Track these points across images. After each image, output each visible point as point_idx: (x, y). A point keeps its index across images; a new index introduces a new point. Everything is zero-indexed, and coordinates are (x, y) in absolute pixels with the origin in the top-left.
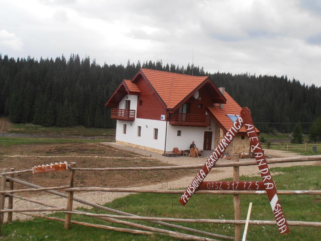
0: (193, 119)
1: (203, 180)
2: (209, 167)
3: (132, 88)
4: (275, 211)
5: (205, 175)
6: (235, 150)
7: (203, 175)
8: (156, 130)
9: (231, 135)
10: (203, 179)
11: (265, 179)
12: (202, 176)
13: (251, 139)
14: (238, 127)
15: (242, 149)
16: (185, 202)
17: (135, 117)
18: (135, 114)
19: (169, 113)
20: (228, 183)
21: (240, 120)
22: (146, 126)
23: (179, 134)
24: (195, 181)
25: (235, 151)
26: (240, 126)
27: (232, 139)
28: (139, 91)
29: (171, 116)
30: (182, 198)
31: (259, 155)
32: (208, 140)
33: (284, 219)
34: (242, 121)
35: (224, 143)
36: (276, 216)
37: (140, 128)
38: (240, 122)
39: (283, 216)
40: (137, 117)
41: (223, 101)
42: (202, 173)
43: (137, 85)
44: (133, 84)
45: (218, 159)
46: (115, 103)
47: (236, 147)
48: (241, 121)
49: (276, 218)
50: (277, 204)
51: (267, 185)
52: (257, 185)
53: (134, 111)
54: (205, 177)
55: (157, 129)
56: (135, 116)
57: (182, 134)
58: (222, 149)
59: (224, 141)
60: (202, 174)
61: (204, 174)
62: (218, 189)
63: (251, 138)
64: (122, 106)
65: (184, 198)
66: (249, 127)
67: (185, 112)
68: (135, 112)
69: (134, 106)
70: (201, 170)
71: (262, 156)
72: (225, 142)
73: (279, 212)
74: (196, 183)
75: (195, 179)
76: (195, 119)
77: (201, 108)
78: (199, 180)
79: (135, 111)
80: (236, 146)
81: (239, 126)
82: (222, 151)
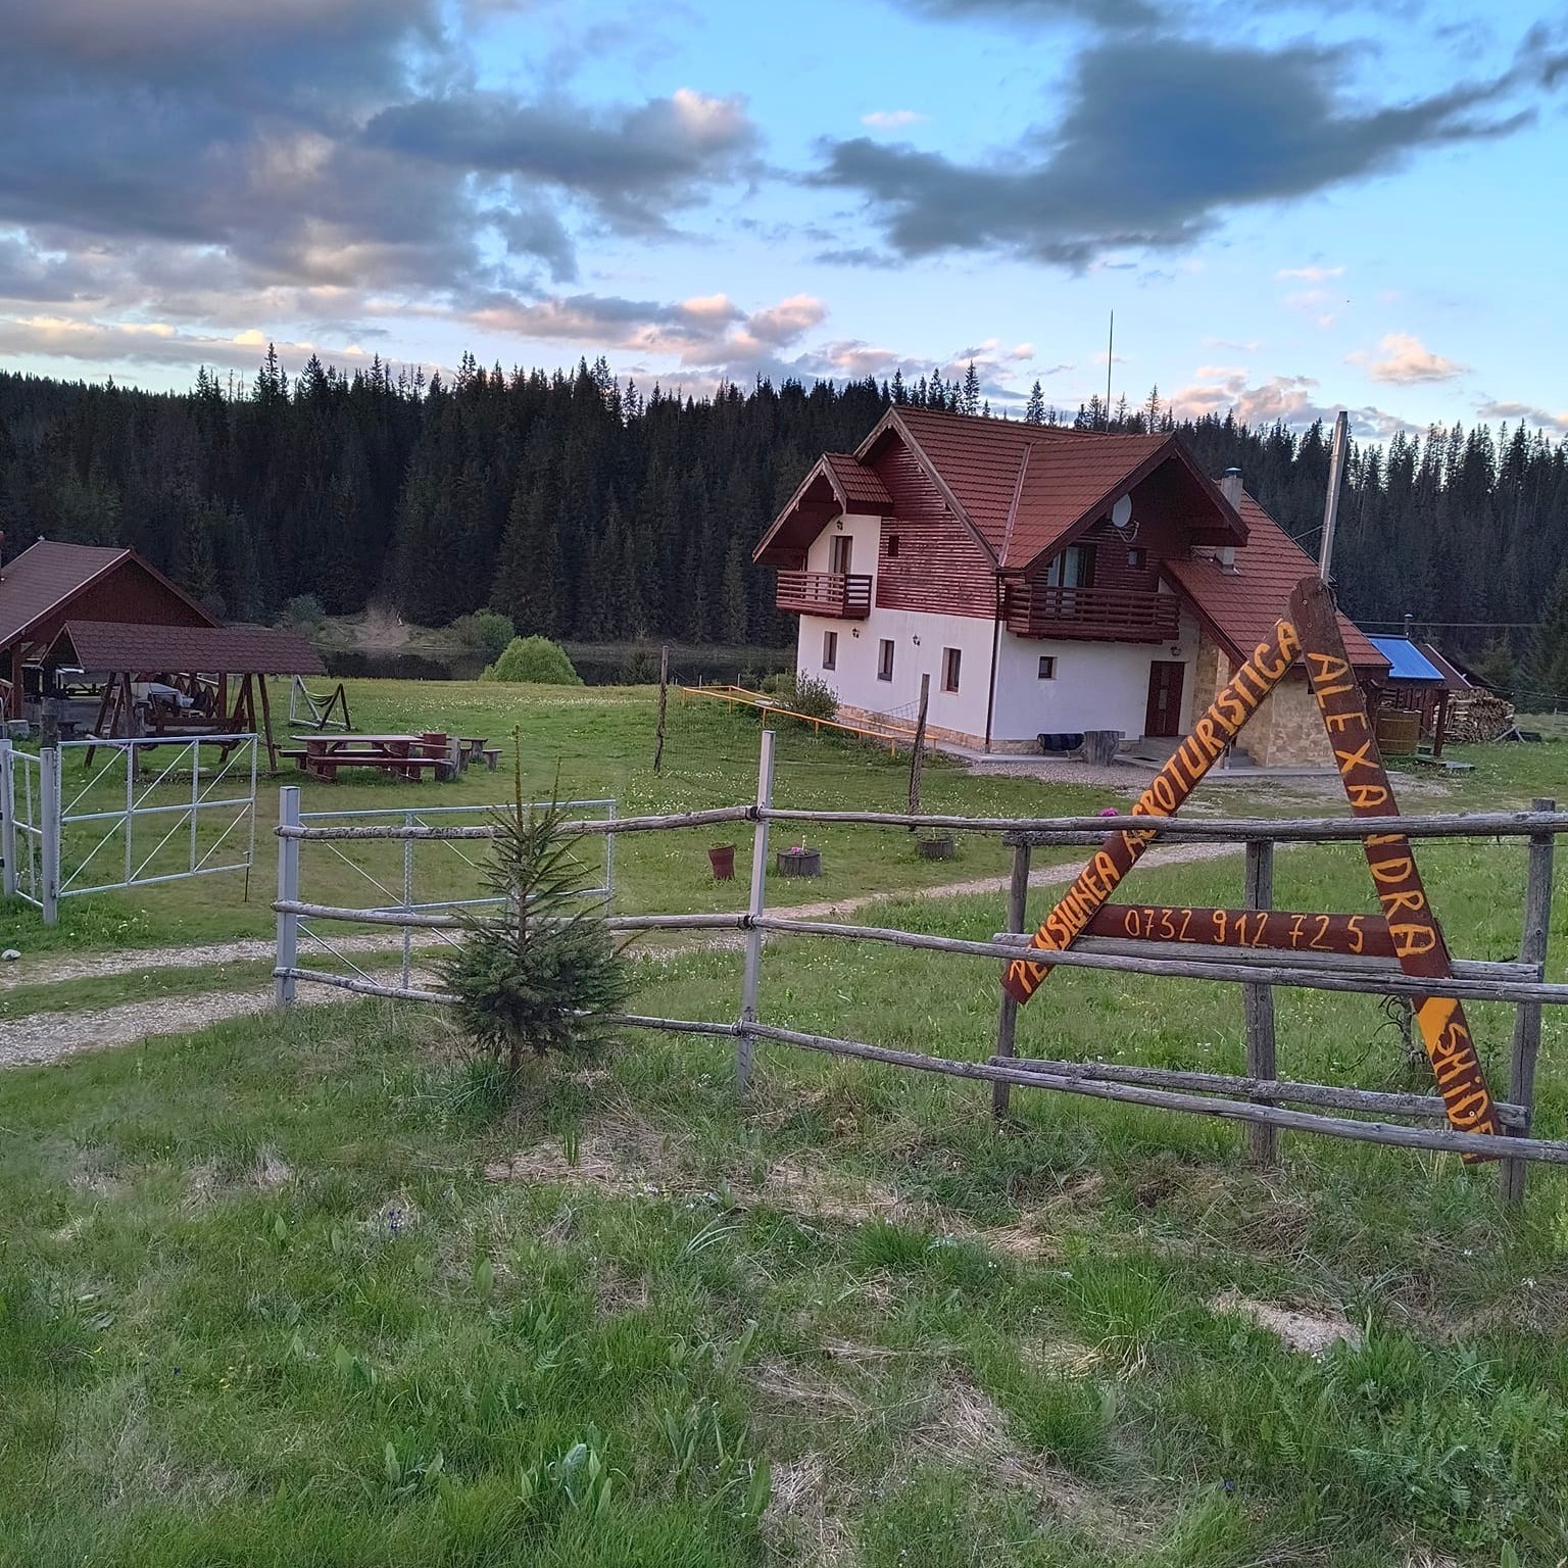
0: (1126, 614)
1: (1106, 898)
2: (1134, 841)
3: (858, 488)
4: (1438, 1057)
5: (1116, 876)
6: (1277, 737)
7: (1110, 877)
8: (954, 656)
9: (1236, 703)
10: (1109, 893)
11: (1398, 904)
12: (1105, 880)
13: (1335, 723)
14: (1273, 668)
15: (1308, 735)
16: (1028, 989)
17: (869, 605)
18: (869, 592)
19: (1009, 588)
20: (1220, 917)
21: (1286, 635)
22: (915, 638)
23: (1047, 670)
24: (1069, 899)
25: (1280, 742)
26: (1284, 660)
27: (1245, 722)
28: (887, 499)
29: (1016, 598)
30: (1016, 972)
31: (1370, 796)
32: (1163, 694)
33: (1482, 1093)
34: (1294, 639)
35: (1207, 740)
36: (1445, 1079)
37: (888, 646)
38: (1284, 643)
39: (1477, 1080)
40: (879, 604)
41: (1236, 536)
42: (1104, 865)
43: (878, 476)
44: (862, 471)
45: (1177, 806)
46: (793, 549)
47: (1285, 726)
48: (1289, 641)
49: (1446, 1087)
50: (1451, 1026)
51: (1406, 934)
52: (1354, 929)
53: (867, 581)
54: (1115, 884)
55: (959, 651)
56: (869, 598)
57: (1059, 669)
58: (1195, 762)
59: (1205, 727)
60: (1103, 872)
61: (1112, 870)
62: (1175, 939)
63: (1335, 717)
64: (820, 560)
65: (1022, 972)
66: (1325, 666)
67: (1070, 581)
68: (870, 585)
69: (866, 559)
70: (1101, 854)
71: (1383, 799)
72: (1210, 732)
73: (1461, 1061)
74: (1076, 908)
75: (1073, 890)
76: (1137, 610)
77: (1140, 565)
78: (1091, 896)
79: (870, 577)
80: (1282, 721)
81: (1279, 662)
82: (1195, 772)
